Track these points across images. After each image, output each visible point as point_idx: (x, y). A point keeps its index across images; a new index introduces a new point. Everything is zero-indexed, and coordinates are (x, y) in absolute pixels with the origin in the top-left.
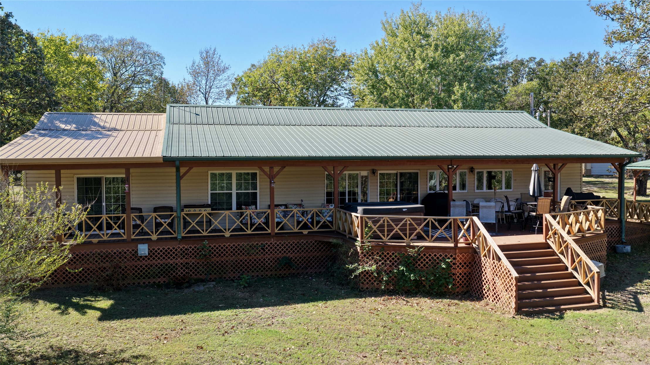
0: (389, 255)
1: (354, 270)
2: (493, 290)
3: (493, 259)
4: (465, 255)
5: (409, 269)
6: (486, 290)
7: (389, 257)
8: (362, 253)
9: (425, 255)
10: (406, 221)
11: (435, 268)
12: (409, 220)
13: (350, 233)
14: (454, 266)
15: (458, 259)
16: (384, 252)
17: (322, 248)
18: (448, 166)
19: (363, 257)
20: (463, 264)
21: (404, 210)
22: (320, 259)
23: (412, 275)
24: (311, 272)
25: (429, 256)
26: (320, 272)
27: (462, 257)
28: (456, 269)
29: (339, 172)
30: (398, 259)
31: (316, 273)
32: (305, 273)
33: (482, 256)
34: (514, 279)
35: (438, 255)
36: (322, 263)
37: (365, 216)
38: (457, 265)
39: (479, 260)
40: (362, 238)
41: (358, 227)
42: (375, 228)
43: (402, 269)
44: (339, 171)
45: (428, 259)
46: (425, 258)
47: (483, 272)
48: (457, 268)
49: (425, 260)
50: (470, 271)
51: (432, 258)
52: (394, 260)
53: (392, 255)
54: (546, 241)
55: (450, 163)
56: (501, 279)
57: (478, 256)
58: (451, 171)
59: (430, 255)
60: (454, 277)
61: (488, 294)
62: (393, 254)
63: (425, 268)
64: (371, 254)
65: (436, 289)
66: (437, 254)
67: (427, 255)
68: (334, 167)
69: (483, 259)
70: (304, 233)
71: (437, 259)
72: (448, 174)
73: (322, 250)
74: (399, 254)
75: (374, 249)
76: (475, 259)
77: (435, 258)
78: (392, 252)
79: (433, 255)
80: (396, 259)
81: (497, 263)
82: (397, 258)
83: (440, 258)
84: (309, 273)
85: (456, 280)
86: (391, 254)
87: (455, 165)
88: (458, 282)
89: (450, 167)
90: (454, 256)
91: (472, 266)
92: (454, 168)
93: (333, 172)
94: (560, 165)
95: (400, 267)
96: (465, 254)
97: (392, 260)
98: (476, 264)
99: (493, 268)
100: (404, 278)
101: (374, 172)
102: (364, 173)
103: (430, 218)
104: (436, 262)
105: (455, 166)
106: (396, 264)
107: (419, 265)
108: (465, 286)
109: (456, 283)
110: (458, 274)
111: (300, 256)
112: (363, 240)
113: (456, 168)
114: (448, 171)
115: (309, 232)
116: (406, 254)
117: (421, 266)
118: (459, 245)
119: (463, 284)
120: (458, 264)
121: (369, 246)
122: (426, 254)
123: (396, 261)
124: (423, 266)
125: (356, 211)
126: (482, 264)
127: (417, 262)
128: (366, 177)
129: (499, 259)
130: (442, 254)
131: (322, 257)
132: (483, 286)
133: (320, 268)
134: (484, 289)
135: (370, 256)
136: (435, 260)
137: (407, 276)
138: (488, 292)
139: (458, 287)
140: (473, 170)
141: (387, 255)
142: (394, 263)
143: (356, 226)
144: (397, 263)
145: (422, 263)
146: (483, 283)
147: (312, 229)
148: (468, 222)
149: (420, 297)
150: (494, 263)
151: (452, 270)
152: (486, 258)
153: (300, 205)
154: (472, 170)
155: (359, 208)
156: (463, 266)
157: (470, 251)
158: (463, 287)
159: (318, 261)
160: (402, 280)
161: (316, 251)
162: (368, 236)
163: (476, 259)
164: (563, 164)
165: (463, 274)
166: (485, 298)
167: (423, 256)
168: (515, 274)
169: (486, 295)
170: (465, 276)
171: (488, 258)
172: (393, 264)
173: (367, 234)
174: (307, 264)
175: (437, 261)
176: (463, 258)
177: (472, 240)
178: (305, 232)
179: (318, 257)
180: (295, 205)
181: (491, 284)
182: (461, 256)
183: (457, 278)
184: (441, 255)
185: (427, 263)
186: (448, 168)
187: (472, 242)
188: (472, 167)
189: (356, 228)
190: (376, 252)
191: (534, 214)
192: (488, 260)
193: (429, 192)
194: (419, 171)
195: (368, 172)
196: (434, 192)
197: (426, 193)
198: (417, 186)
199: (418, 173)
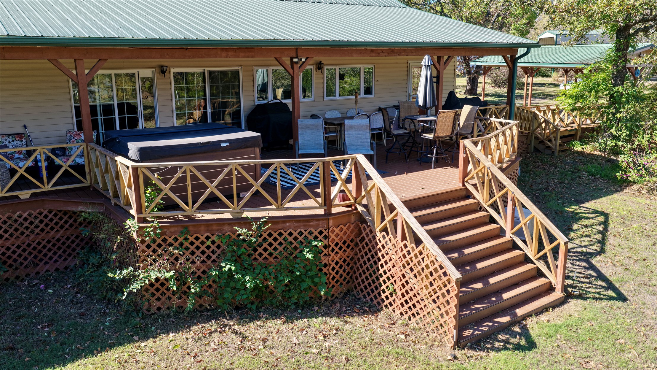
0: (200, 241)
1: (127, 281)
2: (403, 295)
3: (404, 238)
4: (345, 228)
5: (242, 265)
6: (387, 293)
7: (200, 246)
8: (143, 242)
9: (270, 235)
10: (230, 173)
11: (291, 258)
12: (236, 169)
13: (116, 196)
14: (325, 251)
15: (333, 236)
16: (189, 237)
17: (66, 222)
18: (292, 59)
19: (146, 249)
20: (341, 244)
21: (223, 145)
22: (64, 243)
23: (248, 278)
24: (47, 271)
25: (278, 237)
26: (66, 268)
27: (339, 232)
28: (330, 255)
29: (87, 72)
30: (218, 247)
31: (57, 270)
32: (33, 275)
33: (377, 230)
34: (453, 284)
35: (295, 234)
36: (69, 251)
37: (142, 166)
38: (331, 248)
39: (370, 236)
40: (140, 210)
41: (130, 187)
42: (166, 189)
43: (226, 269)
44: (87, 69)
45: (278, 242)
46: (270, 240)
47: (379, 260)
48: (330, 253)
49: (270, 245)
50: (352, 254)
51: (284, 239)
52: (211, 250)
53: (205, 240)
54: (464, 185)
55: (294, 55)
56: (422, 279)
57: (368, 230)
58: (296, 67)
59: (280, 234)
60: (325, 270)
61: (391, 299)
62: (207, 238)
63: (271, 259)
64: (162, 243)
65: (296, 297)
66: (293, 232)
67: (275, 235)
68: (75, 60)
69: (379, 235)
70: (22, 197)
71: (293, 241)
72: (291, 73)
73: (67, 226)
74: (219, 237)
75: (168, 233)
76: (361, 233)
77: (291, 239)
78: (205, 235)
79: (285, 234)
80: (213, 247)
81: (412, 248)
82: (216, 245)
83: (300, 238)
84: (42, 273)
85: (330, 274)
86: (202, 238)
87: (303, 57)
88: (334, 278)
89: (295, 60)
90: (325, 233)
91: (357, 245)
92: (301, 63)
93: (74, 72)
94: (446, 57)
95: (223, 264)
96: (345, 226)
97: (206, 250)
98: (364, 243)
99: (404, 256)
100: (232, 284)
101: (163, 71)
102: (147, 73)
103: (277, 162)
104: (293, 246)
105: (303, 60)
106: (214, 257)
107: (261, 255)
108: (345, 283)
109: (331, 280)
110: (333, 264)
111: (18, 243)
112: (141, 216)
113: (304, 62)
114: (292, 67)
115: (33, 195)
116: (234, 237)
117: (264, 257)
118: (334, 210)
119: (341, 280)
120: (333, 246)
121: (155, 228)
122: (273, 232)
123: (213, 252)
124: (267, 256)
125: (125, 153)
126: (377, 244)
127: (255, 250)
128: (151, 80)
129: (418, 242)
130: (303, 231)
131: (68, 239)
132: (381, 285)
133: (65, 259)
134: (384, 292)
135: (159, 246)
136: (291, 243)
137: (239, 280)
138: (392, 296)
139: (333, 286)
140: (322, 65)
141: (194, 241)
142: (211, 254)
143: (126, 185)
144: (216, 254)
145: (265, 250)
146: (381, 280)
147: (40, 188)
148: (348, 166)
149: (267, 319)
150: (406, 246)
151: (322, 258)
152: (388, 234)
153: (21, 136)
154: (319, 66)
155: (131, 145)
156: (340, 248)
157: (353, 218)
158: (341, 284)
159: (59, 248)
160: (229, 289)
161: (52, 229)
162: (154, 204)
163: (364, 234)
164: (449, 57)
165: (341, 262)
166: (386, 306)
167: (267, 237)
168: (455, 274)
169: (387, 302)
170: (345, 266)
171: (390, 235)
172: (209, 257)
173: (149, 200)
174: (36, 257)
175: (295, 244)
176: (341, 234)
177: (356, 199)
178: (25, 194)
179: (58, 240)
180: (9, 135)
181: (399, 283)
182: (337, 230)
183: (331, 271)
184: (301, 234)
185: (275, 249)
186: (292, 63)
187: (355, 202)
188: (321, 62)
189: (127, 189)
190: (173, 237)
191: (430, 136)
192: (392, 238)
193: (257, 102)
194: (240, 68)
195: (153, 72)
196: (265, 102)
197: (252, 103)
198: (238, 94)
199: (239, 72)
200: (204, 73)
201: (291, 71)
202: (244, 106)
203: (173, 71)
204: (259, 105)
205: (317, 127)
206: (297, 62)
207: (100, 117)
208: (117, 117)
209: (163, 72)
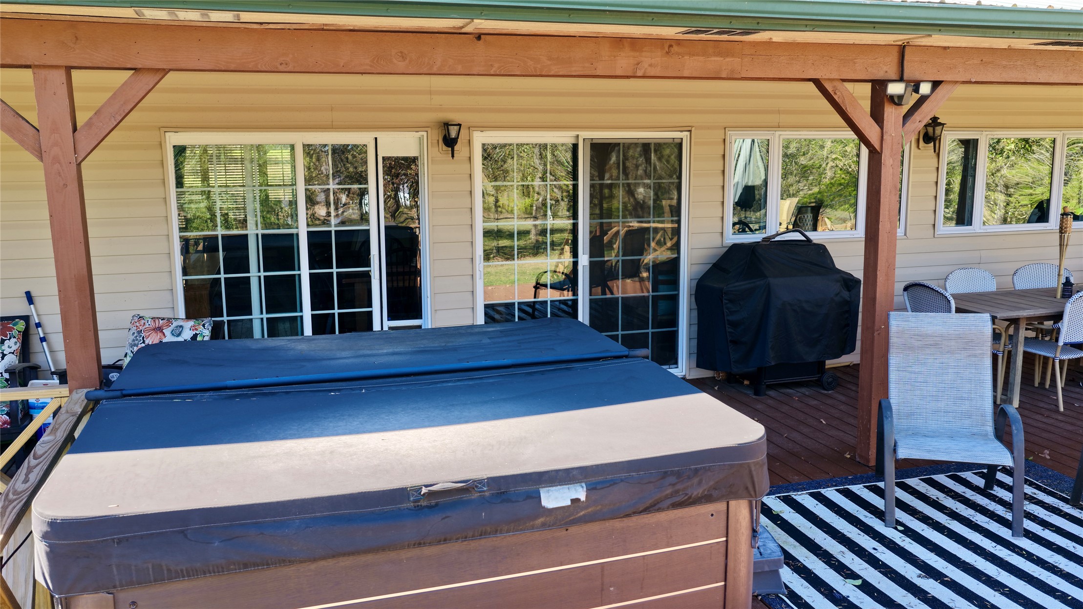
18: (879, 84)
55: (890, 68)
58: (893, 112)
72: (875, 140)
89: (895, 89)
92: (914, 99)
101: (448, 137)
102: (402, 144)
105: (925, 89)
113: (924, 99)
128: (411, 164)
140: (938, 130)
153: (4, 326)
154: (930, 132)
186: (880, 100)
188: (936, 119)
193: (733, 238)
194: (684, 135)
195: (420, 139)
196: (757, 237)
197: (716, 241)
198: (676, 211)
199: (680, 145)
200: (575, 147)
201: (871, 130)
202: (691, 249)
203: (480, 139)
204: (735, 248)
205: (968, 343)
206: (901, 97)
207: (256, 274)
208: (305, 272)
209: (450, 142)
